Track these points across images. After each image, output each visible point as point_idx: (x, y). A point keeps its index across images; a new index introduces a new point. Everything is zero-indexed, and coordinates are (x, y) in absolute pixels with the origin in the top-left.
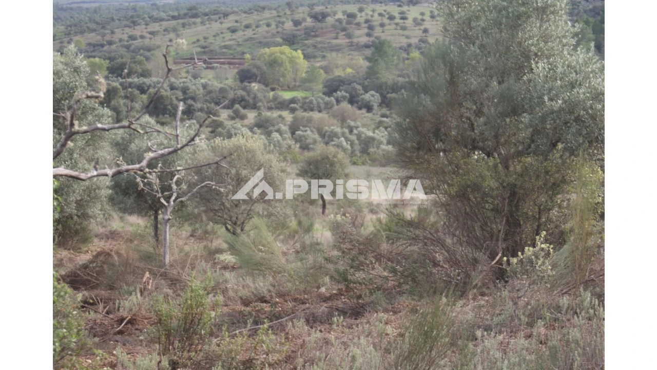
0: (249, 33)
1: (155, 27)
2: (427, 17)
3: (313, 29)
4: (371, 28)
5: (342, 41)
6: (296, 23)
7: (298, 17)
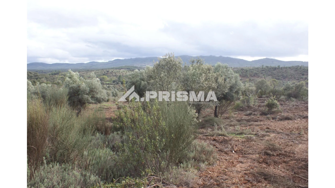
0: (98, 74)
1: (83, 73)
2: (123, 72)
3: (107, 73)
4: (115, 73)
5: (111, 75)
6: (105, 72)
7: (104, 71)
